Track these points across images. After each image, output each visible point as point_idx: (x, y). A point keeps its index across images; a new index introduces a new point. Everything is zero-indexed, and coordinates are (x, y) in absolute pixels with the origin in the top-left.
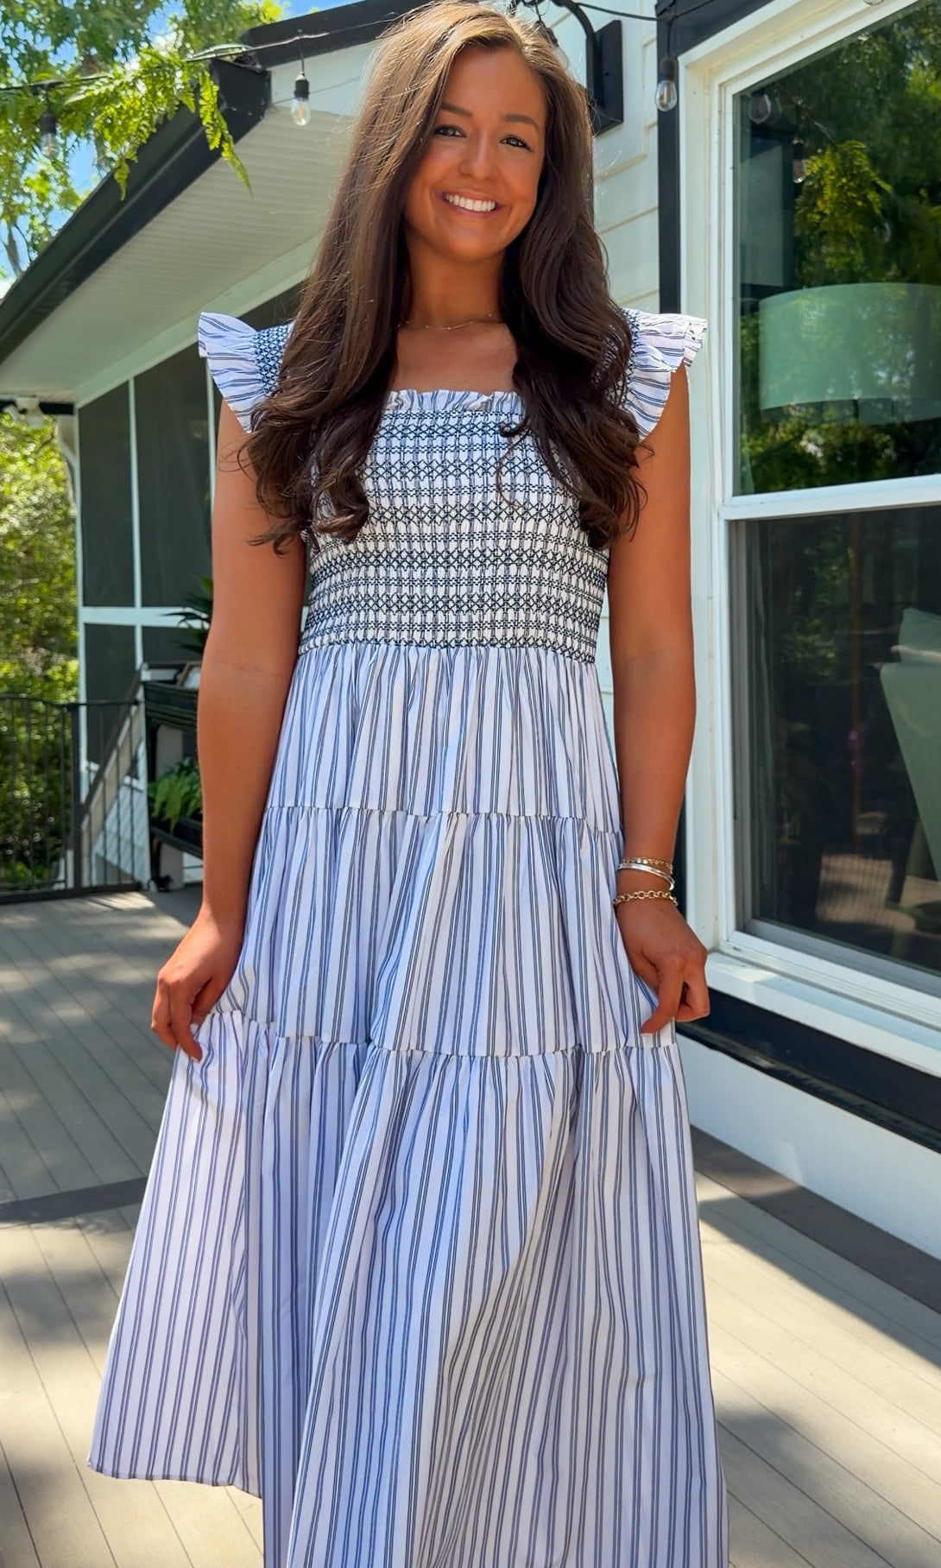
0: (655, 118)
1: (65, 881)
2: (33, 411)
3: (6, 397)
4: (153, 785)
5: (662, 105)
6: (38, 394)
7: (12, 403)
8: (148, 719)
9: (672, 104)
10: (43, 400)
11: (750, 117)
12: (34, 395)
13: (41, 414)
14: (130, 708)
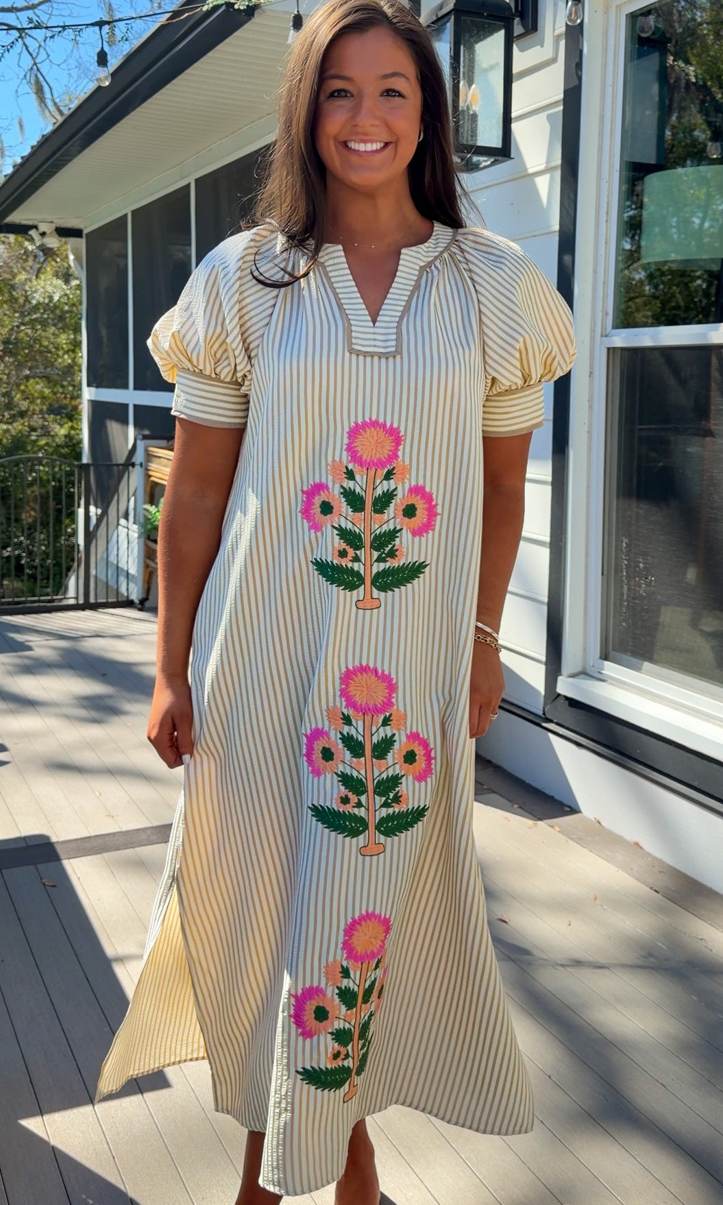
0: (564, 29)
1: (77, 598)
2: (51, 233)
3: (30, 223)
5: (570, 20)
6: (55, 221)
7: (36, 227)
9: (579, 21)
11: (638, 32)
12: (52, 222)
13: (57, 236)
14: (127, 470)
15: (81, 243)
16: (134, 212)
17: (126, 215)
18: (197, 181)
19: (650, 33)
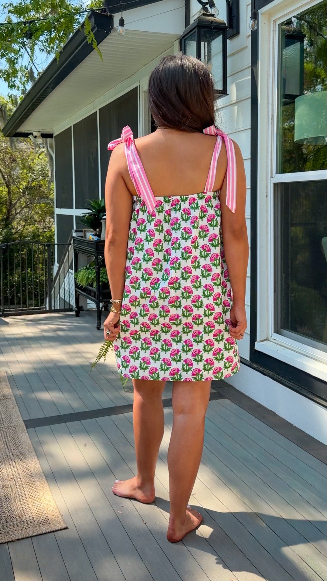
0: (250, 33)
1: (46, 308)
2: (39, 136)
3: (29, 132)
4: (76, 273)
5: (252, 28)
6: (40, 131)
7: (32, 134)
8: (75, 250)
9: (256, 28)
10: (42, 133)
12: (39, 131)
13: (42, 138)
14: (69, 246)
15: (53, 141)
16: (74, 125)
17: (71, 126)
18: (100, 110)
19: (292, 32)
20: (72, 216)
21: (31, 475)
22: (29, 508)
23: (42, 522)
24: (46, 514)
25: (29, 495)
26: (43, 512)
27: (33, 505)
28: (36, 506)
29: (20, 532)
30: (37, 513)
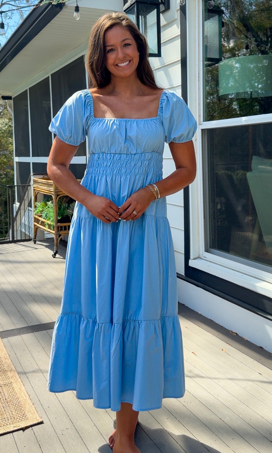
1: (9, 238)
5: (181, 4)
6: (1, 94)
10: (3, 95)
14: (28, 187)
15: (12, 102)
16: (30, 89)
17: (27, 90)
18: (52, 75)
19: (212, 8)
20: (29, 163)
21: (8, 378)
22: (9, 406)
23: (20, 419)
24: (24, 411)
25: (8, 395)
26: (21, 409)
27: (12, 403)
28: (14, 405)
29: (3, 428)
30: (16, 411)
